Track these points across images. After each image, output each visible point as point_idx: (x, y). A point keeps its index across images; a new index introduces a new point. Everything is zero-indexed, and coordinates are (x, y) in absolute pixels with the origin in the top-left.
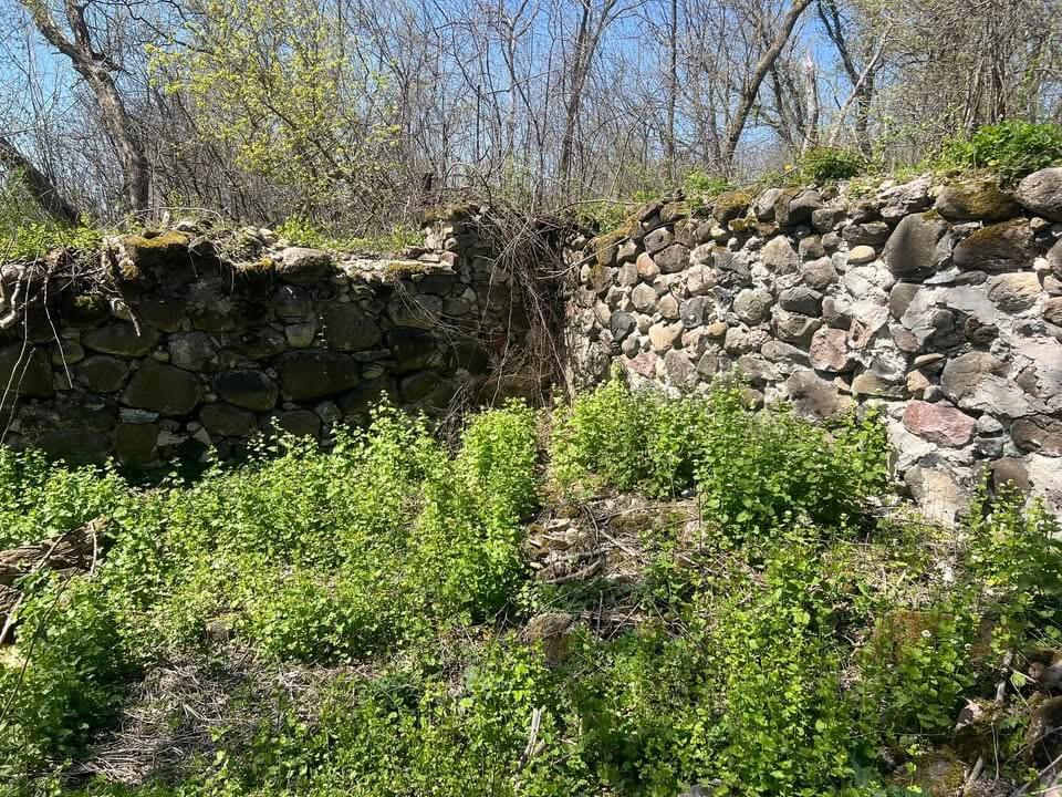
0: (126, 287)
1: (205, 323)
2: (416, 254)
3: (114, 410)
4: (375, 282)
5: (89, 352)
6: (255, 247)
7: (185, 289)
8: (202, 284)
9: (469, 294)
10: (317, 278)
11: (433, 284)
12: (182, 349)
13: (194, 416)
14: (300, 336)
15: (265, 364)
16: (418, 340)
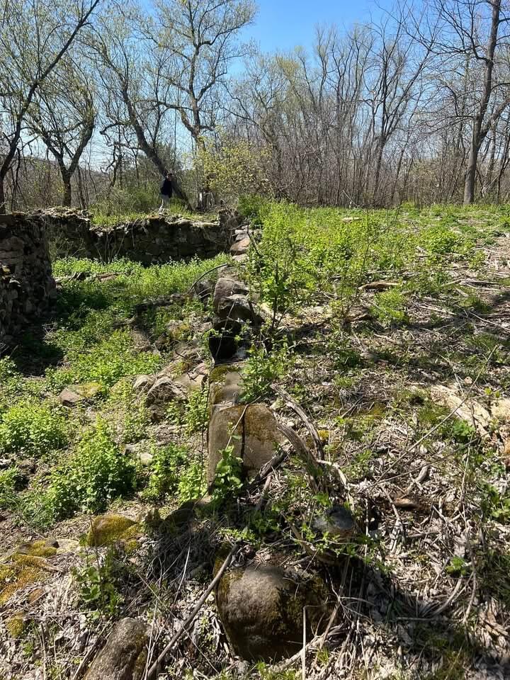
0: (146, 226)
1: (162, 236)
2: (213, 221)
3: (144, 253)
4: (200, 228)
5: (141, 240)
6: (175, 219)
7: (158, 228)
8: (162, 227)
9: (223, 232)
10: (187, 226)
11: (214, 229)
12: (157, 240)
13: (159, 255)
14: (183, 240)
15: (175, 246)
16: (209, 243)
